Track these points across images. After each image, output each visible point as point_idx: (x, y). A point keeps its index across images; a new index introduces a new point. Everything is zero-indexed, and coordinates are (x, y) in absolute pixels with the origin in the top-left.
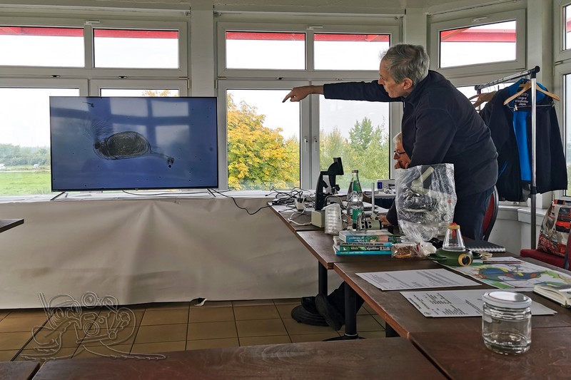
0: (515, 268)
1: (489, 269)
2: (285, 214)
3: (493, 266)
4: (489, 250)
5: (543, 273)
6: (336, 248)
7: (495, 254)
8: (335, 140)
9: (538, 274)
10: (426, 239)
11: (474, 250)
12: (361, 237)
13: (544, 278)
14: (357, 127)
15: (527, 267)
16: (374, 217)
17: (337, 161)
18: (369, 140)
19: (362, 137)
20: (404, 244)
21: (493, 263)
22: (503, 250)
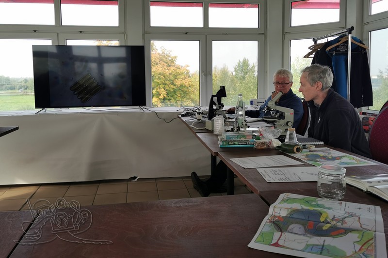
1: (312, 155)
2: (189, 122)
3: (315, 153)
4: (313, 143)
5: (344, 156)
6: (220, 143)
7: (317, 146)
8: (224, 72)
9: (341, 158)
10: (276, 137)
11: (304, 143)
12: (235, 136)
13: (344, 160)
14: (239, 64)
15: (335, 153)
16: (244, 123)
17: (222, 88)
18: (247, 72)
19: (242, 71)
20: (262, 141)
21: (315, 151)
22: (322, 143)
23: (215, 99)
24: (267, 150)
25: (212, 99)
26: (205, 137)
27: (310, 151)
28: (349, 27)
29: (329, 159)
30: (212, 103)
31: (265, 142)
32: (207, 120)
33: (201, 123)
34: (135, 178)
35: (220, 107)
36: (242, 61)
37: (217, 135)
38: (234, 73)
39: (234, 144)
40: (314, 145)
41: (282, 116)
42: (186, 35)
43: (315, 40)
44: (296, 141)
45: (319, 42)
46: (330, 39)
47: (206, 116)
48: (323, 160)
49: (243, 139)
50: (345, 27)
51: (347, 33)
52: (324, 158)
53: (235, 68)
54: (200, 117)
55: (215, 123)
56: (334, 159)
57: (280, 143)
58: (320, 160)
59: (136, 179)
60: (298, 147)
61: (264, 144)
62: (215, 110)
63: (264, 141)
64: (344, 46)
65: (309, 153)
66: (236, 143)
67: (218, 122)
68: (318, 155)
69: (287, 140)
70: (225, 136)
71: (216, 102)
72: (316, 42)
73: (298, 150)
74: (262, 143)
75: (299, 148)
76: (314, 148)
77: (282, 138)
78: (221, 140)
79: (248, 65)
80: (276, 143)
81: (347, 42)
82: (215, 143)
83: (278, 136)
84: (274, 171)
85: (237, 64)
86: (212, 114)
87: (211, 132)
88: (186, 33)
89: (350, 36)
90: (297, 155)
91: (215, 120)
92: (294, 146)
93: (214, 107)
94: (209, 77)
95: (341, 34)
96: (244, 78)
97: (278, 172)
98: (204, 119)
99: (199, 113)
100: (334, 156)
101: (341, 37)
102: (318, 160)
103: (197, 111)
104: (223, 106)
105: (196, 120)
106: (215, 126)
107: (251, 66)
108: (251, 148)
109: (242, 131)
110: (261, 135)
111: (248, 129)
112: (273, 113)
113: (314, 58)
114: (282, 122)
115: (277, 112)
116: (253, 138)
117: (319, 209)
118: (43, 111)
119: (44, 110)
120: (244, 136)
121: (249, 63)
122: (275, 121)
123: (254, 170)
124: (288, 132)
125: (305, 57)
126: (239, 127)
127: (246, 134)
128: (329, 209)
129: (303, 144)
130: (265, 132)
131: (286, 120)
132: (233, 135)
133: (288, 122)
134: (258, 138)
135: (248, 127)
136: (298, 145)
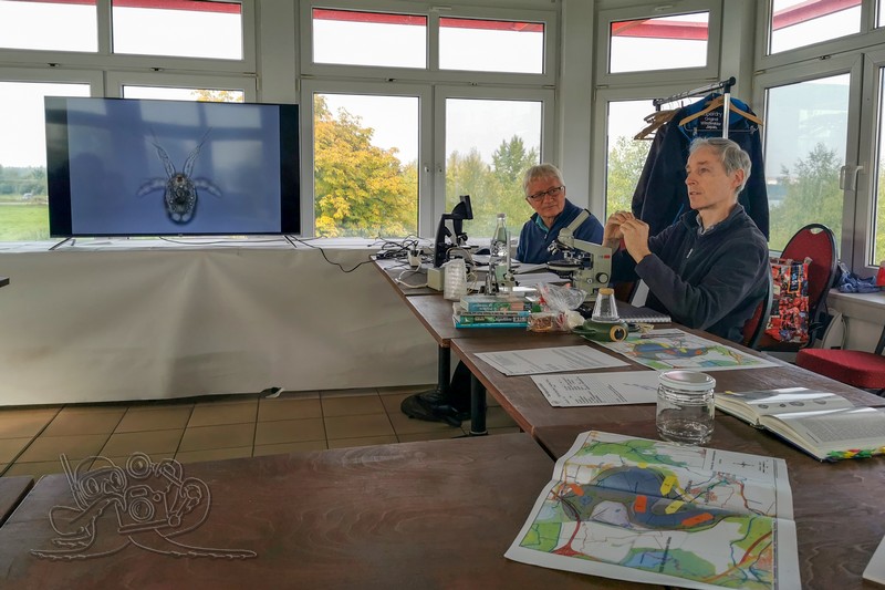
0: (678, 343)
1: (646, 345)
2: (392, 272)
3: (652, 341)
4: (650, 320)
5: (711, 348)
6: (456, 318)
7: (658, 326)
8: (472, 165)
9: (704, 351)
10: (573, 307)
11: (633, 320)
12: (488, 304)
13: (712, 356)
14: (503, 148)
15: (693, 340)
16: (508, 276)
17: (464, 200)
18: (519, 167)
19: (509, 164)
20: (544, 314)
21: (653, 336)
22: (668, 319)
23: (449, 224)
24: (554, 335)
25: (442, 223)
26: (426, 306)
27: (643, 337)
28: (725, 77)
29: (680, 355)
30: (443, 232)
31: (550, 318)
32: (430, 267)
33: (418, 273)
34: (275, 390)
35: (459, 241)
36: (509, 142)
37: (451, 302)
38: (493, 168)
39: (486, 321)
40: (652, 323)
41: (587, 262)
42: (391, 84)
43: (657, 105)
44: (615, 314)
45: (665, 107)
46: (688, 102)
47: (429, 259)
48: (669, 356)
49: (504, 311)
50: (718, 78)
51: (721, 91)
52: (671, 350)
53: (495, 158)
54: (418, 260)
55: (448, 275)
56: (691, 353)
57: (582, 320)
58: (664, 355)
59: (278, 394)
60: (619, 328)
61: (548, 320)
62: (449, 247)
63: (549, 315)
64: (715, 117)
65: (642, 341)
66: (490, 319)
67: (454, 275)
68: (659, 345)
69: (597, 313)
70: (465, 303)
71: (452, 231)
72: (658, 108)
73: (619, 335)
74: (544, 320)
75: (622, 331)
76: (650, 330)
77: (586, 310)
78: (459, 313)
79: (521, 152)
80: (574, 320)
81: (721, 109)
82: (446, 319)
83: (579, 305)
84: (568, 382)
85: (499, 149)
86: (441, 255)
87: (438, 294)
88: (391, 80)
89: (727, 97)
90: (617, 346)
91: (447, 269)
92: (610, 326)
93: (448, 240)
94: (438, 175)
95: (709, 93)
96: (513, 178)
97: (577, 384)
98: (424, 266)
99: (415, 253)
100: (690, 347)
101: (710, 98)
102: (658, 355)
103: (411, 247)
104: (466, 239)
105: (408, 267)
106: (446, 282)
107: (527, 153)
108: (522, 330)
109: (503, 293)
110: (543, 301)
111: (515, 289)
112: (569, 255)
113: (655, 139)
114: (587, 274)
115: (577, 252)
116: (525, 309)
117: (658, 466)
118: (68, 245)
119: (70, 242)
120: (506, 305)
121: (524, 146)
122: (572, 272)
123: (526, 380)
124: (600, 297)
125: (636, 138)
126: (497, 285)
127: (511, 300)
128: (679, 465)
129: (629, 320)
130: (550, 296)
131: (595, 270)
132: (484, 301)
133: (599, 275)
134: (537, 309)
135: (517, 284)
136: (619, 324)
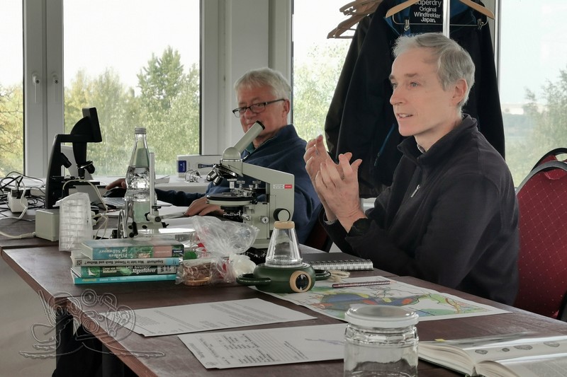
0: (381, 292)
1: (338, 295)
3: (347, 290)
4: (345, 266)
5: (423, 296)
6: (76, 272)
7: (354, 273)
8: (109, 88)
9: (414, 299)
10: (241, 250)
11: (321, 267)
12: (121, 248)
13: (423, 304)
14: (152, 63)
15: (401, 288)
16: (152, 216)
17: (89, 115)
18: (176, 90)
19: (161, 86)
20: (200, 261)
21: (348, 285)
22: (369, 265)
25: (57, 148)
26: (34, 260)
27: (335, 287)
30: (58, 160)
31: (209, 265)
35: (81, 173)
37: (68, 253)
38: (138, 93)
39: (119, 274)
40: (348, 271)
41: (261, 193)
49: (145, 258)
52: (372, 301)
53: (141, 78)
54: (22, 204)
56: (397, 303)
57: (252, 267)
60: (302, 274)
61: (206, 269)
62: (67, 180)
63: (207, 261)
65: (333, 292)
66: (124, 270)
68: (356, 295)
70: (90, 250)
73: (302, 283)
74: (201, 268)
75: (306, 279)
76: (346, 279)
77: (256, 254)
78: (79, 263)
79: (178, 69)
80: (242, 266)
82: (62, 275)
83: (248, 246)
84: (231, 340)
85: (147, 66)
86: (57, 189)
90: (300, 297)
92: (289, 272)
94: (52, 88)
96: (166, 105)
97: (242, 341)
98: (31, 212)
99: (17, 195)
100: (397, 295)
103: (13, 187)
104: (92, 169)
105: (8, 214)
107: (186, 72)
108: (170, 284)
109: (142, 236)
110: (201, 245)
111: (162, 231)
112: (236, 185)
114: (261, 209)
116: (175, 255)
120: (147, 249)
121: (182, 62)
122: (241, 208)
123: (173, 340)
126: (134, 227)
127: (154, 243)
129: (316, 267)
130: (209, 235)
131: (274, 204)
132: (117, 245)
133: (277, 211)
134: (191, 255)
135: (165, 226)
136: (301, 269)
